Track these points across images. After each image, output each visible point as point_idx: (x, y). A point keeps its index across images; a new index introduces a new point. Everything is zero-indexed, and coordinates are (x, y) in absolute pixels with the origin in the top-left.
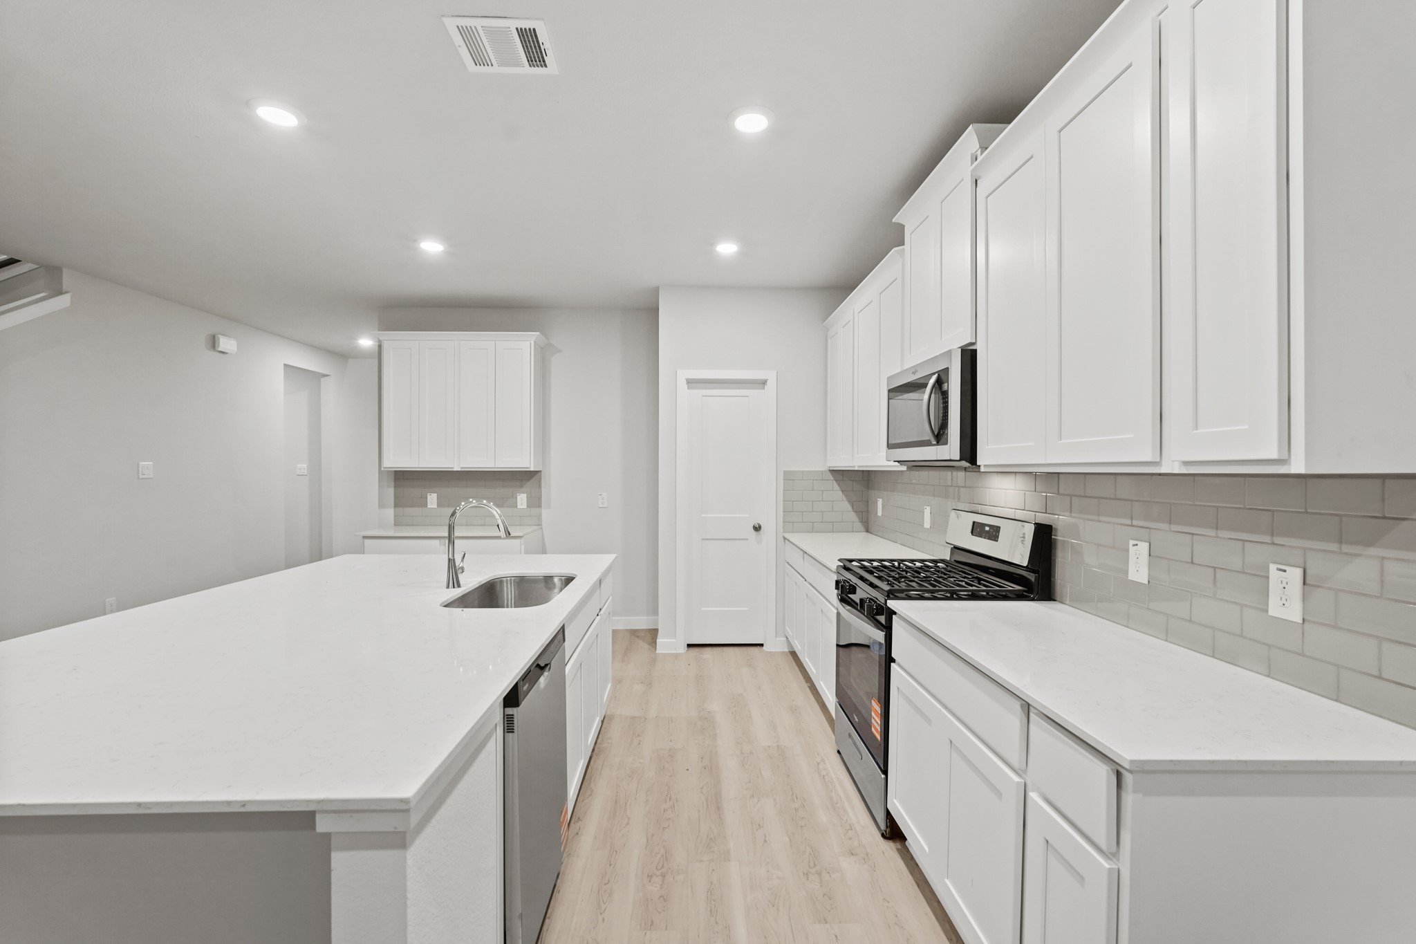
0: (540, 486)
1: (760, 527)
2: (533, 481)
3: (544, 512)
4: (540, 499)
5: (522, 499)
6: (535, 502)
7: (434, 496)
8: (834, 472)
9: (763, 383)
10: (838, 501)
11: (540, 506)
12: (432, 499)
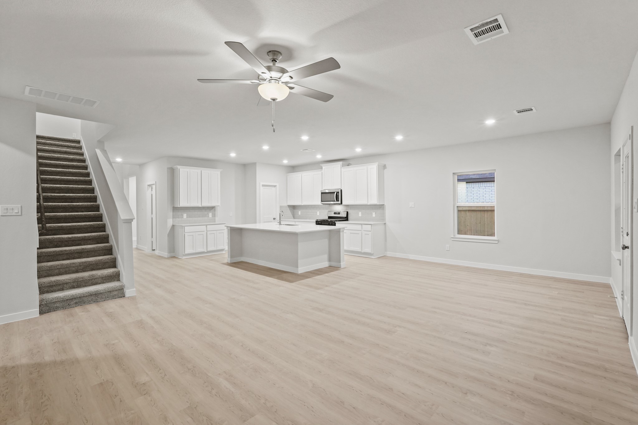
0: (215, 211)
1: (275, 219)
2: (213, 210)
3: (216, 218)
4: (215, 214)
5: (210, 215)
6: (214, 215)
7: (186, 214)
8: (288, 206)
9: (275, 186)
10: (288, 212)
11: (215, 216)
12: (185, 216)
